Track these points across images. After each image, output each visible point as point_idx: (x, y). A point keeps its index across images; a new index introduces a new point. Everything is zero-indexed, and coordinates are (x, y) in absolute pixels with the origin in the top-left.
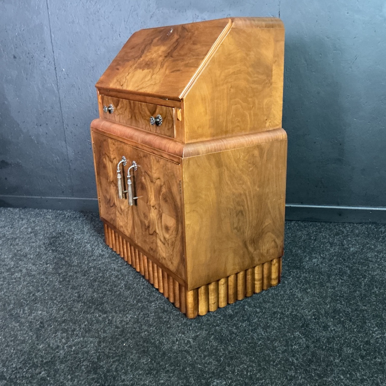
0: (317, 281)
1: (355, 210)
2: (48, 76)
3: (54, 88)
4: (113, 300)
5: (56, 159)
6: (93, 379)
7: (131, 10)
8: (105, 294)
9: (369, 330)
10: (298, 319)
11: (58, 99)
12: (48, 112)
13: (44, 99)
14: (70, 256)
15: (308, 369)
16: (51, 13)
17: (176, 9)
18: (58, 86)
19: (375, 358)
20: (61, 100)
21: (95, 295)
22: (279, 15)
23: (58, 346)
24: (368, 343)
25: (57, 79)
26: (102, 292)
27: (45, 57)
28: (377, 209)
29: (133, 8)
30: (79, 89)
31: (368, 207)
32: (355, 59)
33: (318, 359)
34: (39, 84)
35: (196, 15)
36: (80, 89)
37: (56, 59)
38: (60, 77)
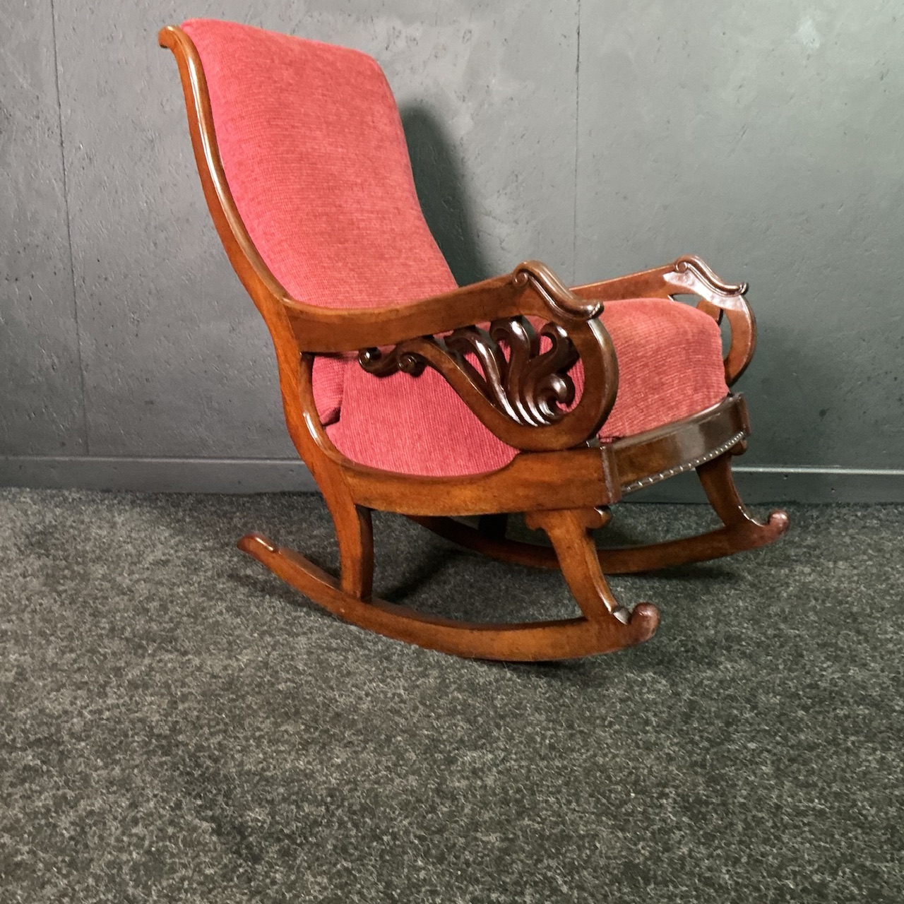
0: (682, 593)
1: (751, 473)
2: (42, 162)
3: (57, 189)
4: (199, 632)
5: (48, 362)
6: (161, 764)
7: (247, 15)
8: (179, 623)
9: (813, 666)
10: (647, 652)
11: (63, 214)
12: (37, 246)
13: (29, 215)
14: (84, 563)
15: (684, 728)
16: (59, 17)
17: (350, 15)
18: (65, 185)
19: (835, 709)
20: (70, 218)
21: (154, 626)
22: (578, 34)
23: (66, 712)
24: (814, 686)
25: (64, 170)
26: (171, 620)
27: (38, 117)
28: (800, 470)
29: (252, 9)
30: (116, 192)
31: (778, 467)
32: (741, 133)
33: (704, 713)
34: (21, 180)
35: (394, 28)
36: (120, 193)
37: (64, 123)
38: (72, 163)
